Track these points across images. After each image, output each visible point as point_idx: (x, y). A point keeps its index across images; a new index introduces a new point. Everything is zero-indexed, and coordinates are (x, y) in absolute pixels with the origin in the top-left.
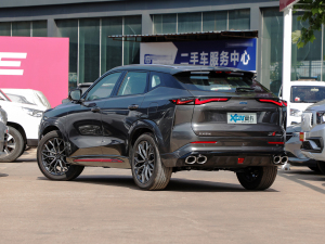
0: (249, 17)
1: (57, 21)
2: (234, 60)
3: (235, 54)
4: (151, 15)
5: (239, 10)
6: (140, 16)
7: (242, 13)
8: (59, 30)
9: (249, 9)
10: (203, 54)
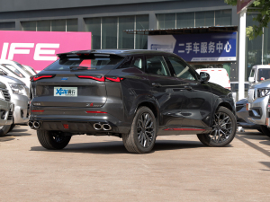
0: (230, 16)
1: (85, 19)
2: (219, 49)
3: (220, 44)
4: (156, 15)
5: (223, 10)
6: (148, 15)
7: (226, 13)
8: (86, 26)
9: (231, 10)
10: (195, 44)
